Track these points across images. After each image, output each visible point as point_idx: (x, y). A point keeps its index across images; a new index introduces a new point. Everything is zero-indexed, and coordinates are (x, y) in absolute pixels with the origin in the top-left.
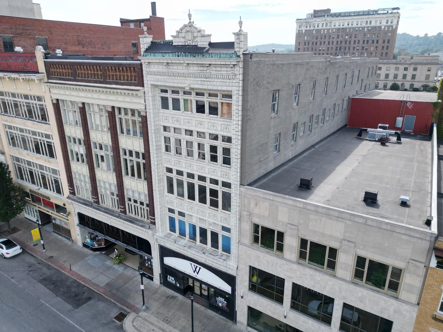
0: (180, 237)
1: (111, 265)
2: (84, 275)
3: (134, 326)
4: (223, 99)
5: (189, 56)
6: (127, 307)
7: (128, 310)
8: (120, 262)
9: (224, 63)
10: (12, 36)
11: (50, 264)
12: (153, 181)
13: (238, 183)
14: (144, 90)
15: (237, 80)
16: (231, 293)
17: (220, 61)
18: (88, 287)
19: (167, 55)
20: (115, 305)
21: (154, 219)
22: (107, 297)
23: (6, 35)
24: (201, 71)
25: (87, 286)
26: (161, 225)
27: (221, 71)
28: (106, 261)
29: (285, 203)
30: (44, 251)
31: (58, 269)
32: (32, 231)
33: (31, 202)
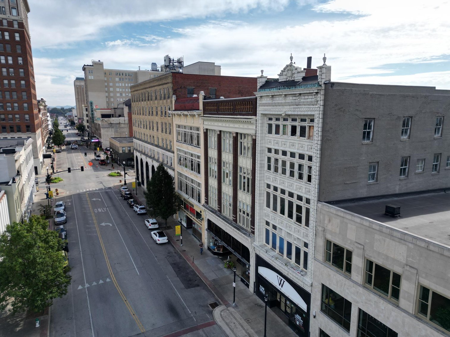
0: (273, 250)
1: (221, 268)
2: (201, 269)
3: (221, 315)
4: (311, 123)
5: (286, 89)
6: (222, 301)
7: (222, 303)
8: (229, 267)
9: (309, 92)
10: (194, 87)
11: (182, 255)
12: (256, 194)
13: (316, 199)
14: (256, 119)
15: (319, 106)
16: (306, 311)
17: (306, 90)
18: (200, 278)
19: (273, 89)
20: (214, 296)
21: (254, 229)
22: (210, 289)
23: (190, 87)
24: (294, 100)
25: (200, 276)
26: (259, 235)
27: (308, 99)
28: (220, 264)
29: (354, 221)
30: (181, 245)
31: (186, 260)
32: (176, 227)
33: (183, 209)
